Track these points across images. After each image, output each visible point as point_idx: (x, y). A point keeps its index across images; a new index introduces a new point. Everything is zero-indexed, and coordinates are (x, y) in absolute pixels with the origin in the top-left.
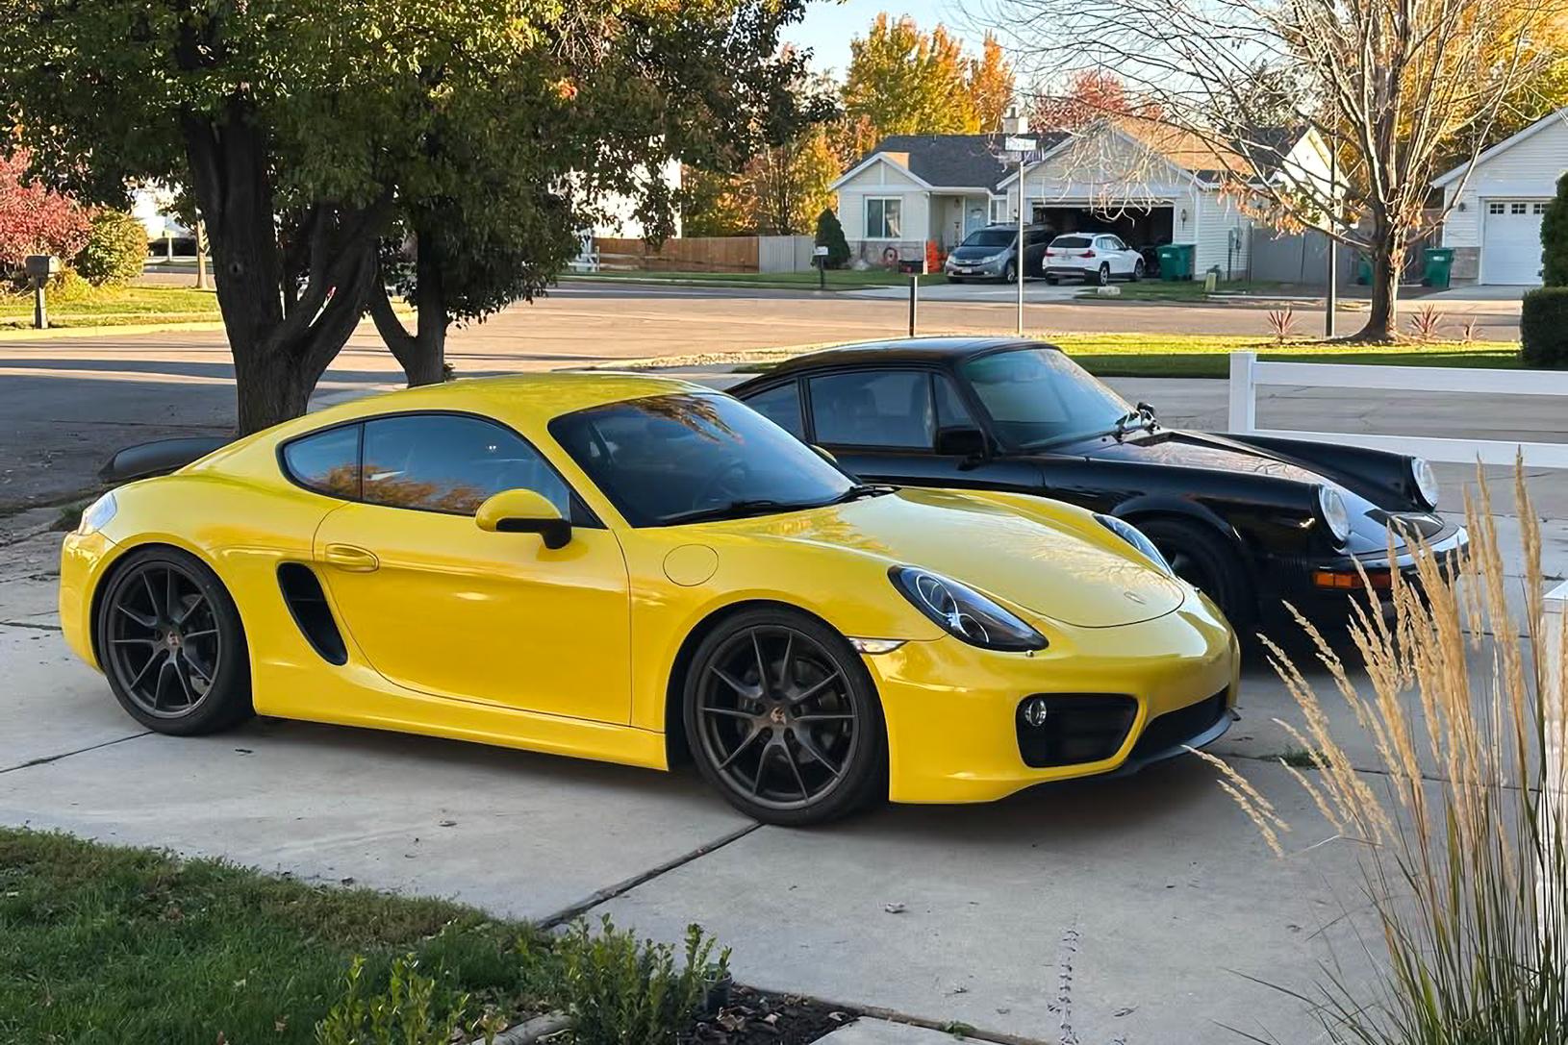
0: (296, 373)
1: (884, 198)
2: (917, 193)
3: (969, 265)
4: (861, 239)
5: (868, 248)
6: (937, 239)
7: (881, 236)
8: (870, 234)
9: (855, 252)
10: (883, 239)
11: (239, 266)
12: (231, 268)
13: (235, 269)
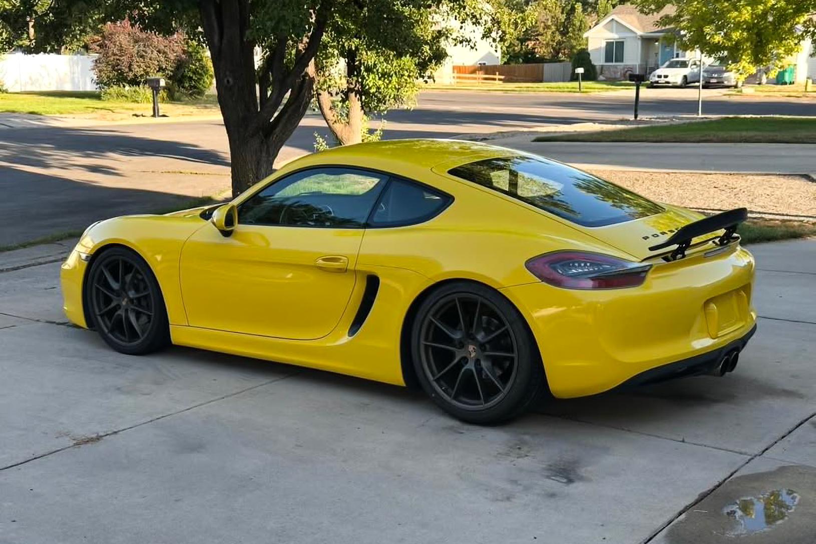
0: (266, 147)
1: (614, 41)
2: (633, 37)
3: (715, 78)
4: (601, 64)
5: (604, 68)
6: (645, 63)
7: (612, 62)
8: (607, 61)
9: (598, 71)
10: (614, 64)
11: (230, 80)
12: (225, 81)
13: (228, 81)
